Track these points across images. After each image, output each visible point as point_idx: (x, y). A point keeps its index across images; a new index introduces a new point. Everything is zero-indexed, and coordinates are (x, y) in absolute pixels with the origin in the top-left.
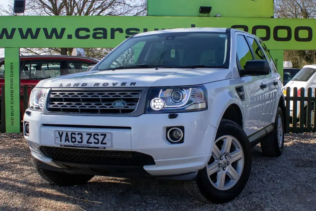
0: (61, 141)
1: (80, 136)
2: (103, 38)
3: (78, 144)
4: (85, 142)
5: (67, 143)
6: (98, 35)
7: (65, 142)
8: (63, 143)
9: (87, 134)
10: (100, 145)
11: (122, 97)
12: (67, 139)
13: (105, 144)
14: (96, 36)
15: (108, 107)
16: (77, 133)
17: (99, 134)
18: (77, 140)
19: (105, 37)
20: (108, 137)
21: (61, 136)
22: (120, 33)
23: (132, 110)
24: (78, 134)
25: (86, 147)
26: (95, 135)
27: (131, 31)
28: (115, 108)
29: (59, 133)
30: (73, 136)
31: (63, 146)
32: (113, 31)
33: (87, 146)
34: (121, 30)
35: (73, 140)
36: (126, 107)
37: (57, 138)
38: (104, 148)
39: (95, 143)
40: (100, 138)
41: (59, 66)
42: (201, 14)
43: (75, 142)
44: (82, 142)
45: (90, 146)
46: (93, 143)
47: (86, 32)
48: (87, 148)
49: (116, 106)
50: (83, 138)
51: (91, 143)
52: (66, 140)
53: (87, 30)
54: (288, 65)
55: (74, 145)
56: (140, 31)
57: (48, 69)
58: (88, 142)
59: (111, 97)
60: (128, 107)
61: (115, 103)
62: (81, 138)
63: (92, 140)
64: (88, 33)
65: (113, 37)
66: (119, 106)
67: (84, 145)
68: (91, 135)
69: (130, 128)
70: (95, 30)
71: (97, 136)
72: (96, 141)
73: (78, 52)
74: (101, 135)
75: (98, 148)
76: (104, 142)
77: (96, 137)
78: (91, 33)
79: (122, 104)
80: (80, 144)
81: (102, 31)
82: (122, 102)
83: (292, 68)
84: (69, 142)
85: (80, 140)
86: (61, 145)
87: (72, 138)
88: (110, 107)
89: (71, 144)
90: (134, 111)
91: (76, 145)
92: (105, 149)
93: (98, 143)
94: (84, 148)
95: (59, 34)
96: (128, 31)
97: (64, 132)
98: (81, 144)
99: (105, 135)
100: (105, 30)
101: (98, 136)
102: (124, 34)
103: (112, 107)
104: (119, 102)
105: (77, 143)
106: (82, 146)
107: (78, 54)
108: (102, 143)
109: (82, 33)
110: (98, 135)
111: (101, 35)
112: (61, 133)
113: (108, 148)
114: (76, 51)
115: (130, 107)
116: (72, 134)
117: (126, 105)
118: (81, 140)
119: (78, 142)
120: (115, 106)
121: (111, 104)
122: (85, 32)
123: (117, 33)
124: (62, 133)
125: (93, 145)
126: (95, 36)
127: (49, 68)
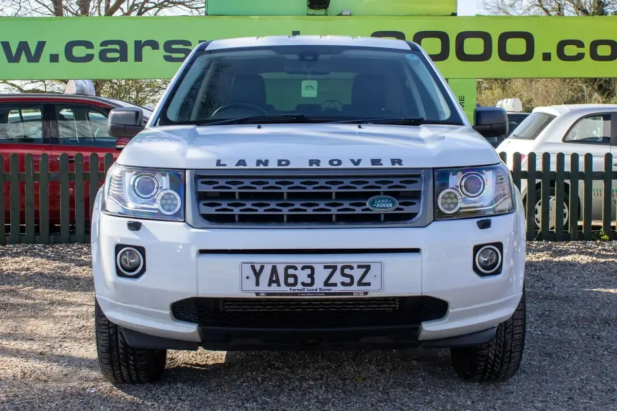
0: (257, 284)
1: (309, 271)
2: (119, 60)
3: (304, 289)
4: (319, 284)
5: (274, 288)
6: (109, 55)
7: (270, 285)
8: (264, 287)
9: (326, 267)
10: (355, 288)
11: (384, 188)
12: (274, 279)
13: (369, 284)
14: (106, 54)
15: (358, 210)
16: (299, 267)
17: (355, 266)
18: (299, 281)
19: (124, 58)
20: (374, 270)
21: (257, 275)
22: (153, 49)
23: (412, 215)
24: (303, 268)
25: (322, 293)
26: (343, 268)
27: (174, 46)
28: (375, 211)
29: (253, 267)
30: (291, 272)
31: (262, 294)
32: (139, 46)
33: (325, 291)
34: (154, 45)
35: (291, 280)
36: (398, 209)
37: (248, 278)
38: (366, 293)
39: (343, 284)
40: (357, 273)
41: (39, 113)
42: (312, 11)
43: (295, 284)
44: (312, 284)
45: (332, 291)
46: (339, 284)
47: (87, 48)
48: (325, 295)
49: (378, 208)
50: (315, 276)
51: (335, 285)
52: (271, 282)
53: (89, 45)
54: (513, 106)
55: (292, 291)
56: (191, 45)
57: (22, 120)
58: (326, 283)
59: (360, 189)
60: (402, 209)
61: (374, 201)
62: (311, 276)
63: (337, 278)
64: (90, 51)
65: (138, 58)
66: (383, 208)
67: (318, 290)
68: (334, 268)
69: (417, 250)
70: (104, 43)
71: (349, 269)
72: (348, 280)
73: (79, 86)
74: (359, 267)
75: (352, 294)
76: (364, 281)
77: (347, 271)
78: (96, 51)
79: (390, 203)
80: (307, 289)
81: (117, 47)
82: (389, 200)
83: (521, 112)
84: (279, 285)
85: (309, 281)
86: (257, 294)
87: (287, 276)
88: (363, 210)
89: (284, 288)
90: (418, 216)
91: (297, 292)
92: (368, 296)
93: (351, 284)
94: (319, 295)
95: (33, 52)
96: (168, 46)
97: (266, 266)
98: (309, 288)
99: (368, 268)
100: (123, 45)
101: (352, 271)
102: (161, 52)
103: (368, 209)
104: (381, 199)
105: (299, 286)
106: (315, 292)
107: (78, 91)
108: (360, 283)
109: (79, 51)
110: (351, 268)
111: (117, 55)
112: (258, 268)
113: (374, 291)
114: (75, 85)
115: (408, 210)
116: (287, 268)
117: (397, 206)
118: (310, 279)
119: (303, 284)
120: (375, 207)
121: (365, 204)
122: (83, 48)
123: (147, 50)
124: (262, 268)
125: (340, 288)
126: (103, 57)
127: (24, 119)
